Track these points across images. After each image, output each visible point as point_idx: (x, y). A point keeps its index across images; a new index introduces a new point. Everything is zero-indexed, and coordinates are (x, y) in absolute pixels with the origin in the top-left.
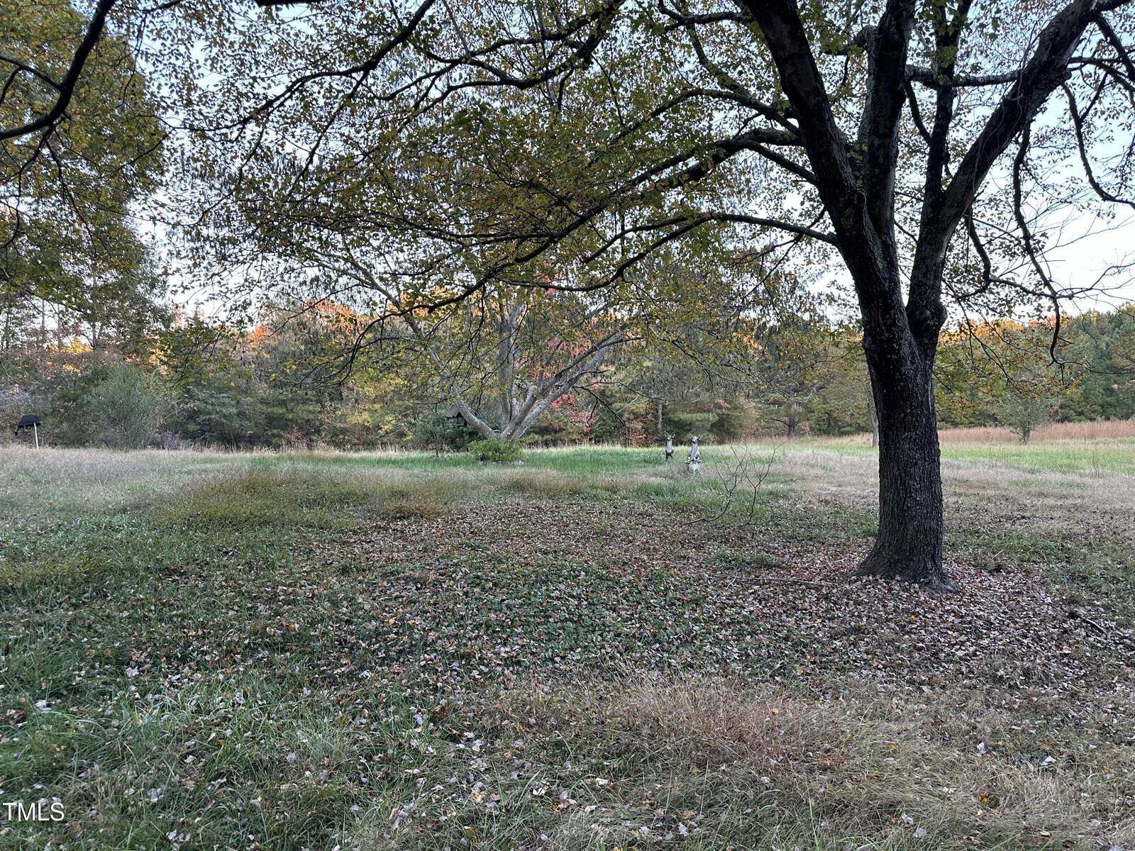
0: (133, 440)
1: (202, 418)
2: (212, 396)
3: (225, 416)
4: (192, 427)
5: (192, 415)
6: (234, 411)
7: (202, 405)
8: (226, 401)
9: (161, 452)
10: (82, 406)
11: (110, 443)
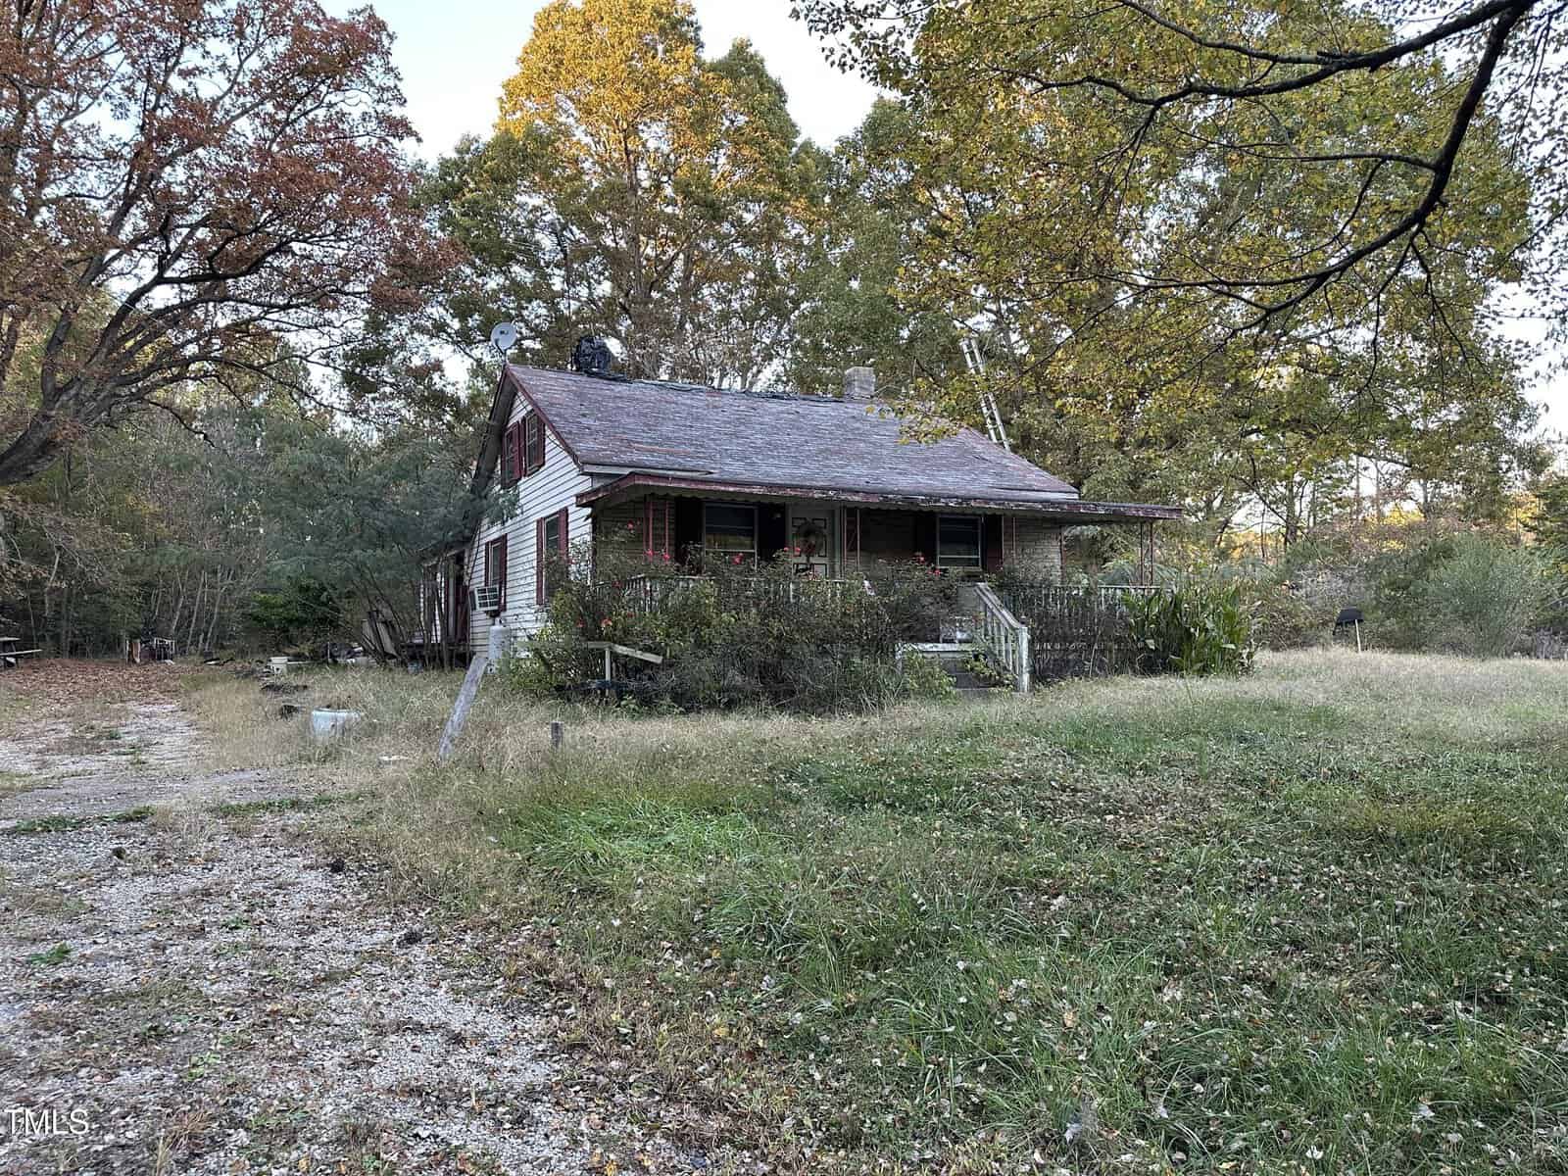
0: (1491, 643)
9: (1534, 661)
10: (1416, 596)
11: (1457, 647)
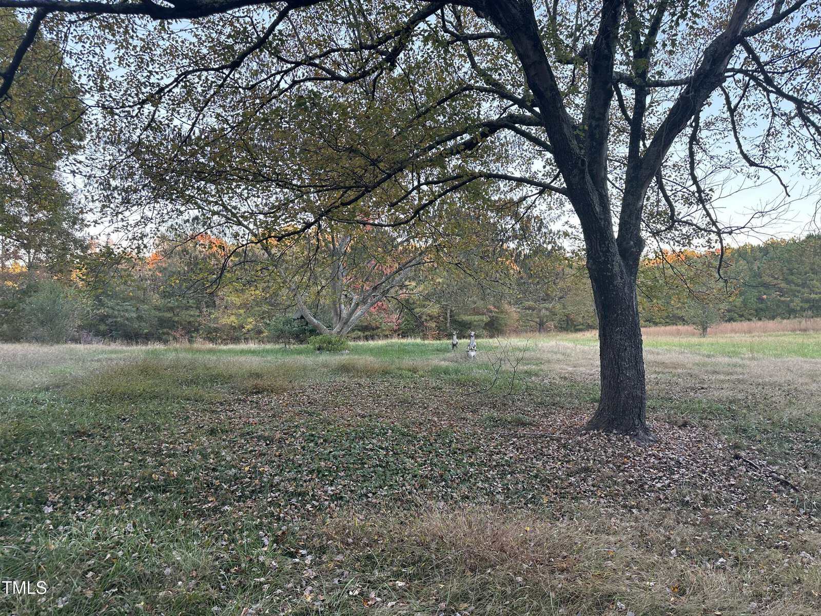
0: (57, 337)
1: (110, 320)
2: (118, 304)
3: (127, 319)
4: (102, 327)
5: (103, 319)
6: (134, 315)
7: (111, 311)
8: (129, 307)
9: (78, 346)
10: (19, 311)
11: (39, 339)
